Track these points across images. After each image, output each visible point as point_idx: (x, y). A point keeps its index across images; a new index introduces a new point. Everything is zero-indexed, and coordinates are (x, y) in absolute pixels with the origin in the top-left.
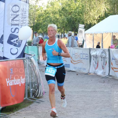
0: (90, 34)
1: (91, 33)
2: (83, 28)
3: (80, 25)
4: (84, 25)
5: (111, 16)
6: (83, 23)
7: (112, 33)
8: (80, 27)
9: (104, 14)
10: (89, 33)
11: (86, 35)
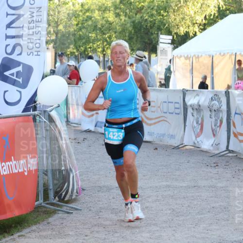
0: (184, 56)
1: (186, 56)
2: (169, 43)
3: (161, 36)
4: (171, 37)
5: (232, 15)
6: (169, 33)
7: (234, 53)
8: (161, 40)
9: (216, 12)
10: (182, 55)
11: (174, 58)
